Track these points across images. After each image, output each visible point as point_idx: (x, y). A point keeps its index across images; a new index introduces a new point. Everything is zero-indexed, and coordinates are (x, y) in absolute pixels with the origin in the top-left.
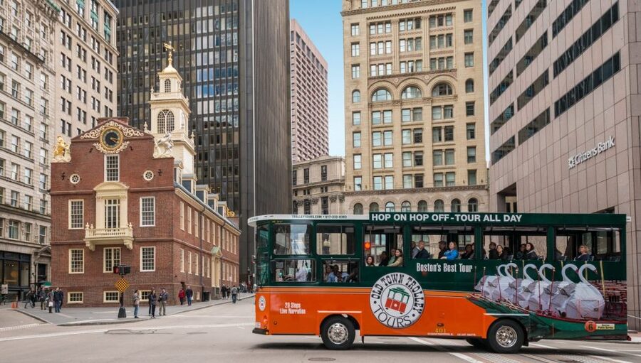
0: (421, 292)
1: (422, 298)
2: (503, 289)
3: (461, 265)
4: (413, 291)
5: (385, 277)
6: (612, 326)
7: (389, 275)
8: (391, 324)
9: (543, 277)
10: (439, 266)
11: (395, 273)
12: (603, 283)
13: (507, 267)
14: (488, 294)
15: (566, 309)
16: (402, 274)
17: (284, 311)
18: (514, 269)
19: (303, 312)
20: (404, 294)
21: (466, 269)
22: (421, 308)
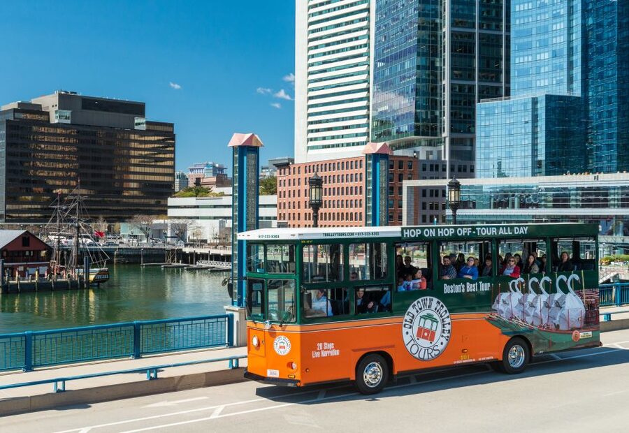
0: (448, 317)
1: (449, 324)
2: (514, 306)
3: (481, 283)
4: (441, 316)
5: (415, 302)
6: (590, 333)
7: (420, 300)
8: (422, 356)
9: (543, 290)
10: (463, 286)
11: (425, 298)
12: (584, 292)
13: (516, 282)
14: (503, 312)
15: (559, 321)
16: (431, 298)
17: (317, 355)
18: (522, 283)
19: (337, 353)
20: (434, 320)
21: (485, 287)
22: (448, 335)
